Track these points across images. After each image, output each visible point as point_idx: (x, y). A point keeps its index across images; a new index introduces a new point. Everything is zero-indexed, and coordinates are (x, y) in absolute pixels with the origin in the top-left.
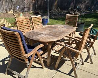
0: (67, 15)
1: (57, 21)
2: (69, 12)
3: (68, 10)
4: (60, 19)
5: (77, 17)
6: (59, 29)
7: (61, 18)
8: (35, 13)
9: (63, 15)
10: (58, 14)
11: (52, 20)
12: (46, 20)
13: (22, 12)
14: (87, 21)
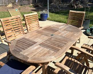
0: (71, 11)
1: (58, 15)
2: (72, 5)
3: (69, 2)
4: (61, 13)
5: (83, 14)
6: (60, 33)
7: (62, 11)
8: (35, 6)
9: (65, 8)
10: (59, 6)
11: (52, 14)
12: (46, 15)
13: (22, 5)
14: (91, 16)
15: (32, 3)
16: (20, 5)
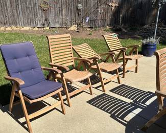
13: (92, 28)
15: (110, 25)
16: (89, 28)
